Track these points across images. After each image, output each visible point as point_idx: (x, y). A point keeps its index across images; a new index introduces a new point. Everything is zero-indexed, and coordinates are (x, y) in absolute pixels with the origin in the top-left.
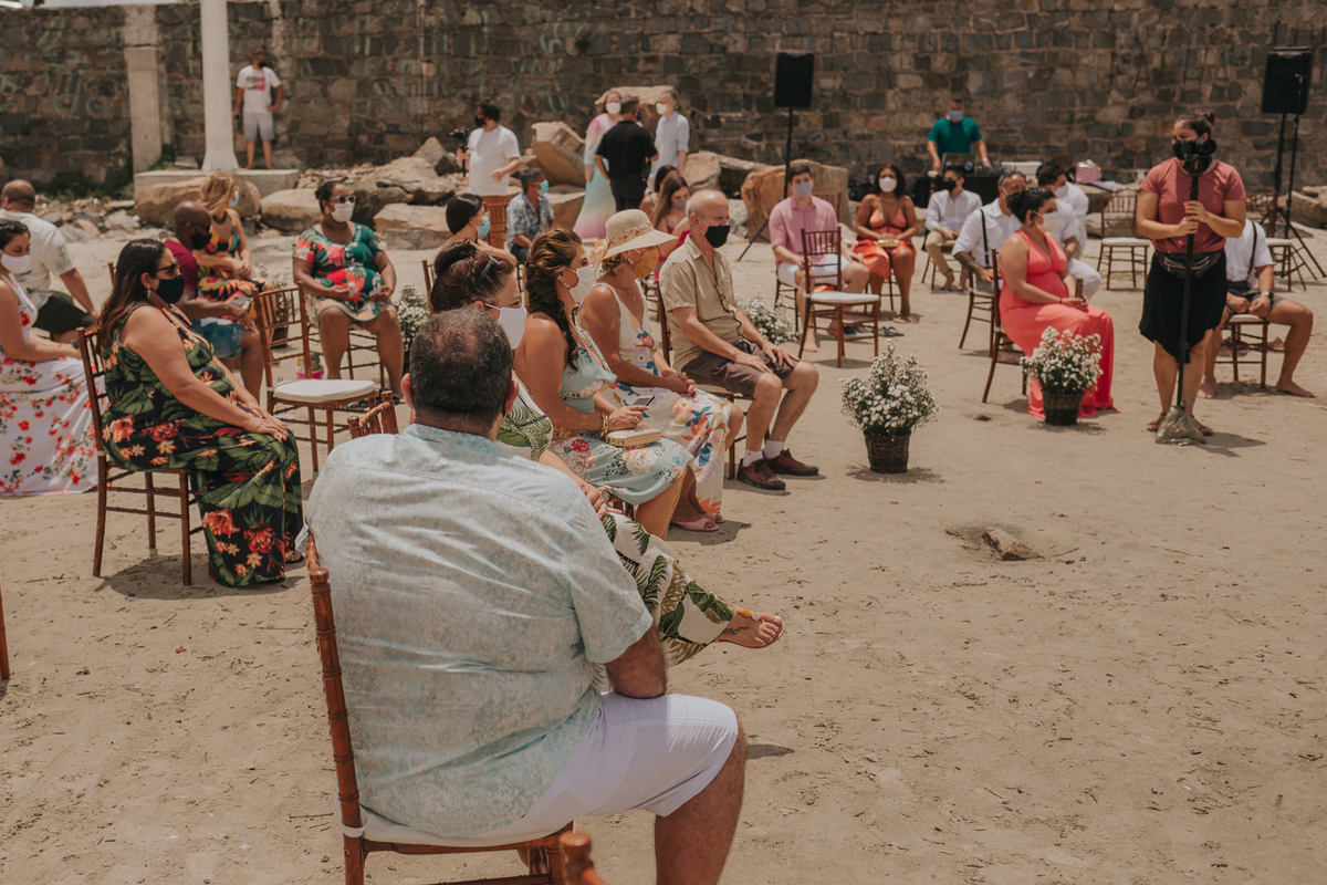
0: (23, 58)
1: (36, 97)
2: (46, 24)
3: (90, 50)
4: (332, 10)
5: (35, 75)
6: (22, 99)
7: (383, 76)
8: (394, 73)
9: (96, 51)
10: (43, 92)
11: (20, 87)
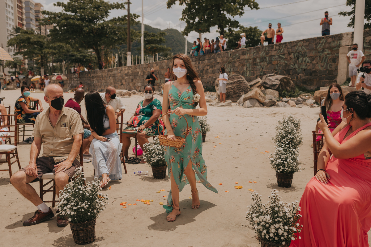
0: (313, 52)
1: (315, 64)
2: (320, 42)
3: (331, 48)
5: (315, 57)
6: (311, 65)
9: (333, 49)
10: (317, 62)
11: (311, 61)
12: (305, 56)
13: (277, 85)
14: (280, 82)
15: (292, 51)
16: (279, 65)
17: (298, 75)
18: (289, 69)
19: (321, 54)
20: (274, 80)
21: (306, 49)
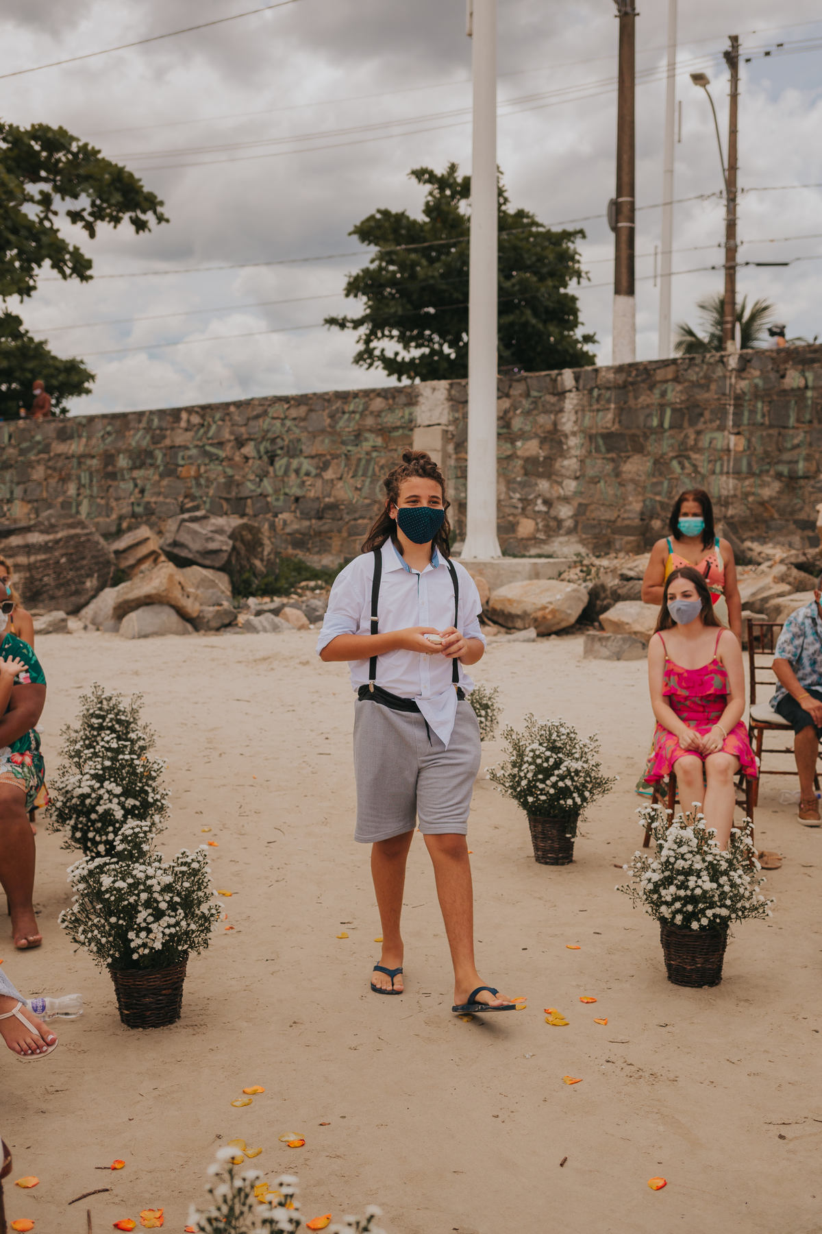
0: (323, 442)
1: (332, 480)
2: (346, 409)
3: (383, 431)
4: (630, 379)
5: (333, 459)
6: (319, 483)
7: (682, 455)
8: (696, 449)
9: (390, 432)
10: (339, 476)
11: (318, 471)
12: (298, 452)
13: (221, 551)
14: (231, 542)
15: (249, 434)
16: (202, 481)
17: (276, 516)
18: (243, 495)
19: (349, 448)
20: (210, 535)
21: (297, 431)
